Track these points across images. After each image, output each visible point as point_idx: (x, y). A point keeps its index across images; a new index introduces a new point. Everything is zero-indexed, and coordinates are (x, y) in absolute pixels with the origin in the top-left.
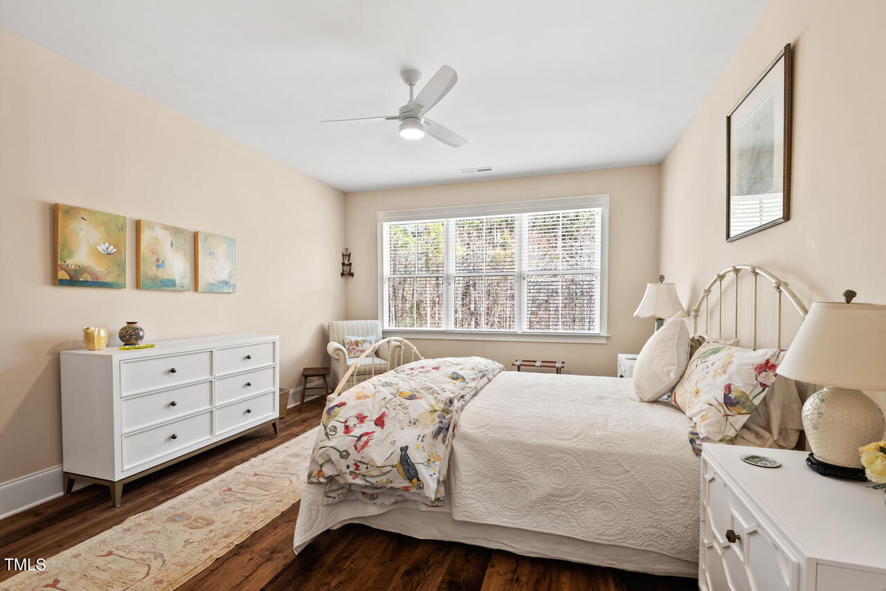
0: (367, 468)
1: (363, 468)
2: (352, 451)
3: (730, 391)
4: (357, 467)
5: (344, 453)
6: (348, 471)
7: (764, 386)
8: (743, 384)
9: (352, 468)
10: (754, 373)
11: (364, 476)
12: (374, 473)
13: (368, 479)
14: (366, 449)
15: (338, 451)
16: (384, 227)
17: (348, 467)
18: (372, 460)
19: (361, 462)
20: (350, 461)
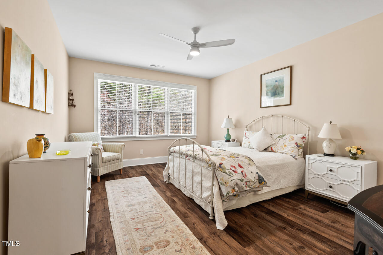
0: (250, 183)
1: (248, 183)
2: (243, 178)
3: (297, 144)
4: (246, 183)
5: (242, 180)
6: (244, 186)
7: (304, 142)
8: (300, 142)
9: (245, 184)
10: (301, 139)
11: (249, 186)
12: (252, 184)
13: (250, 187)
14: (247, 176)
15: (239, 179)
16: (98, 82)
17: (244, 184)
18: (251, 179)
19: (247, 181)
20: (244, 182)
